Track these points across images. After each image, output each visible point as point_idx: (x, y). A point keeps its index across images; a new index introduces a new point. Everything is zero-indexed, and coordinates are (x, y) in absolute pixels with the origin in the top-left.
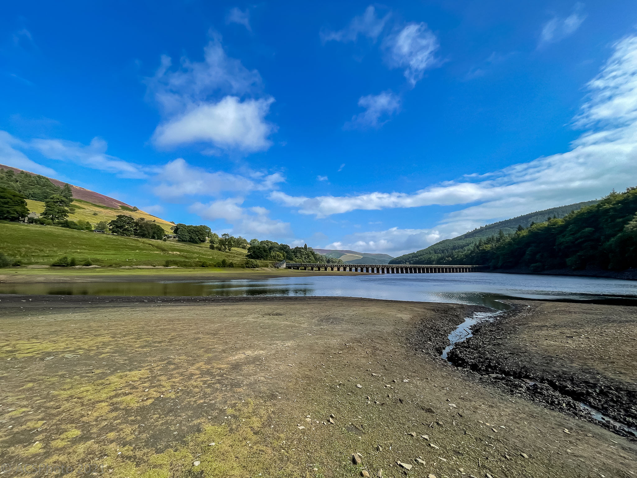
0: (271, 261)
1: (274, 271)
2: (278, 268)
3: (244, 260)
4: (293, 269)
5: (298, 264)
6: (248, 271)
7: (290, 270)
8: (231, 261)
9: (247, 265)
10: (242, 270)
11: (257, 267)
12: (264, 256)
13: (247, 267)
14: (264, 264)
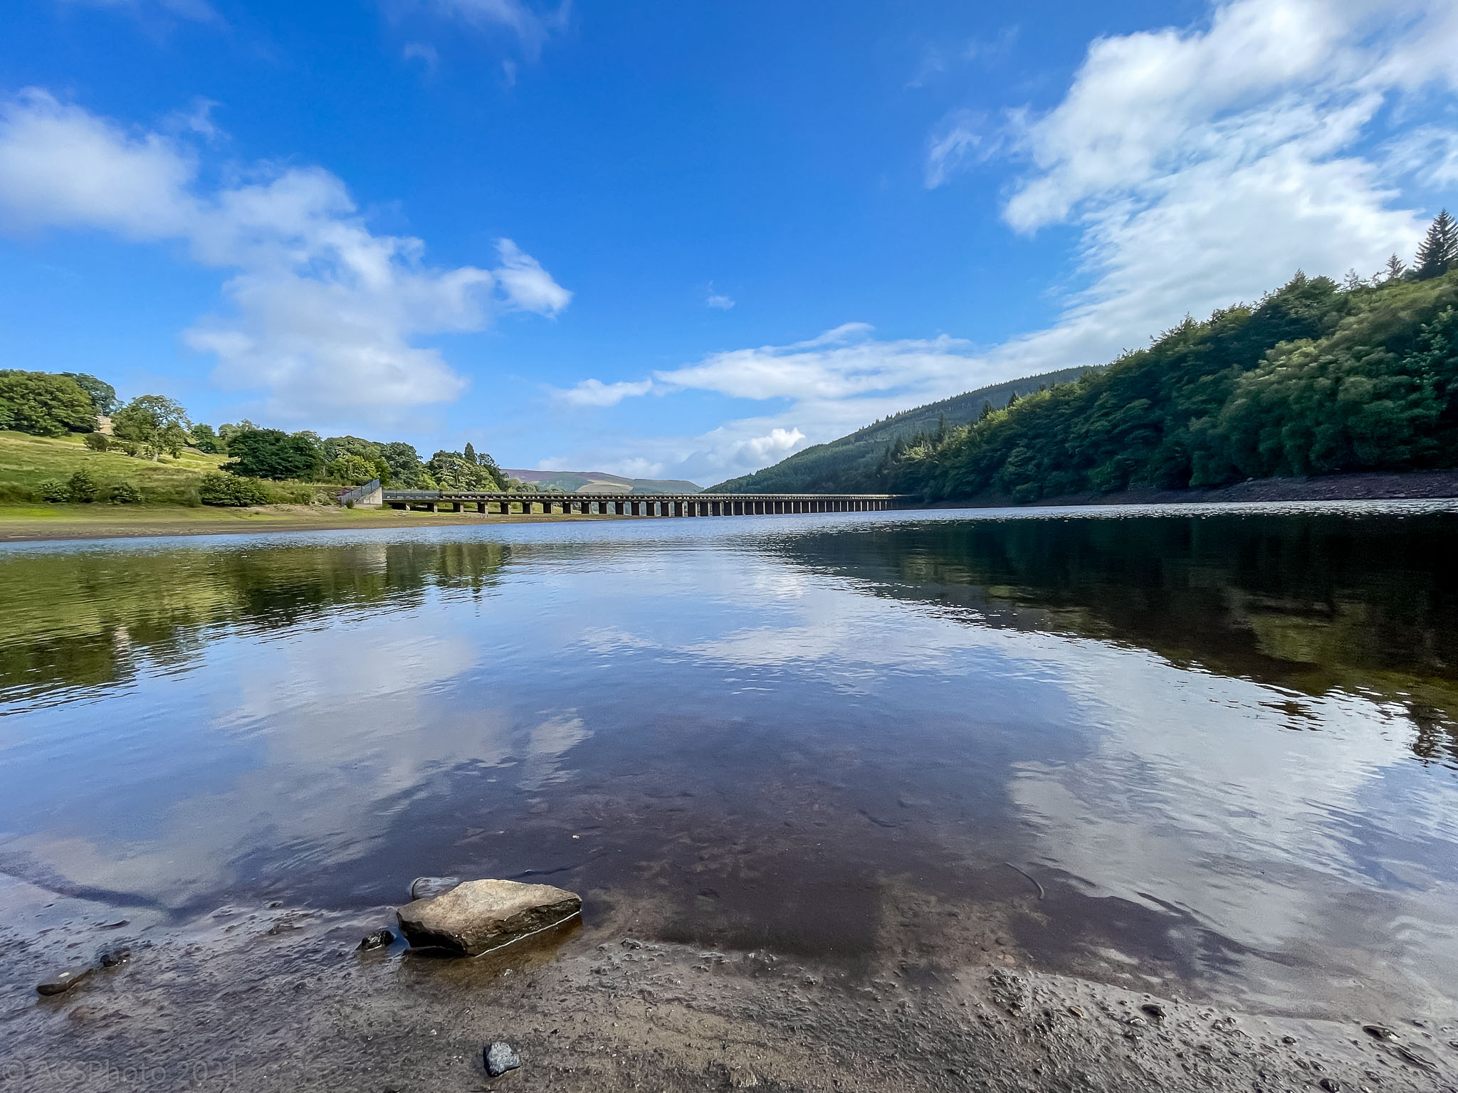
0: (324, 485)
1: (333, 513)
2: (349, 505)
4: (412, 508)
5: (429, 495)
6: (206, 517)
7: (398, 513)
9: (207, 496)
10: (182, 515)
11: (259, 502)
12: (297, 467)
13: (206, 502)
14: (292, 493)
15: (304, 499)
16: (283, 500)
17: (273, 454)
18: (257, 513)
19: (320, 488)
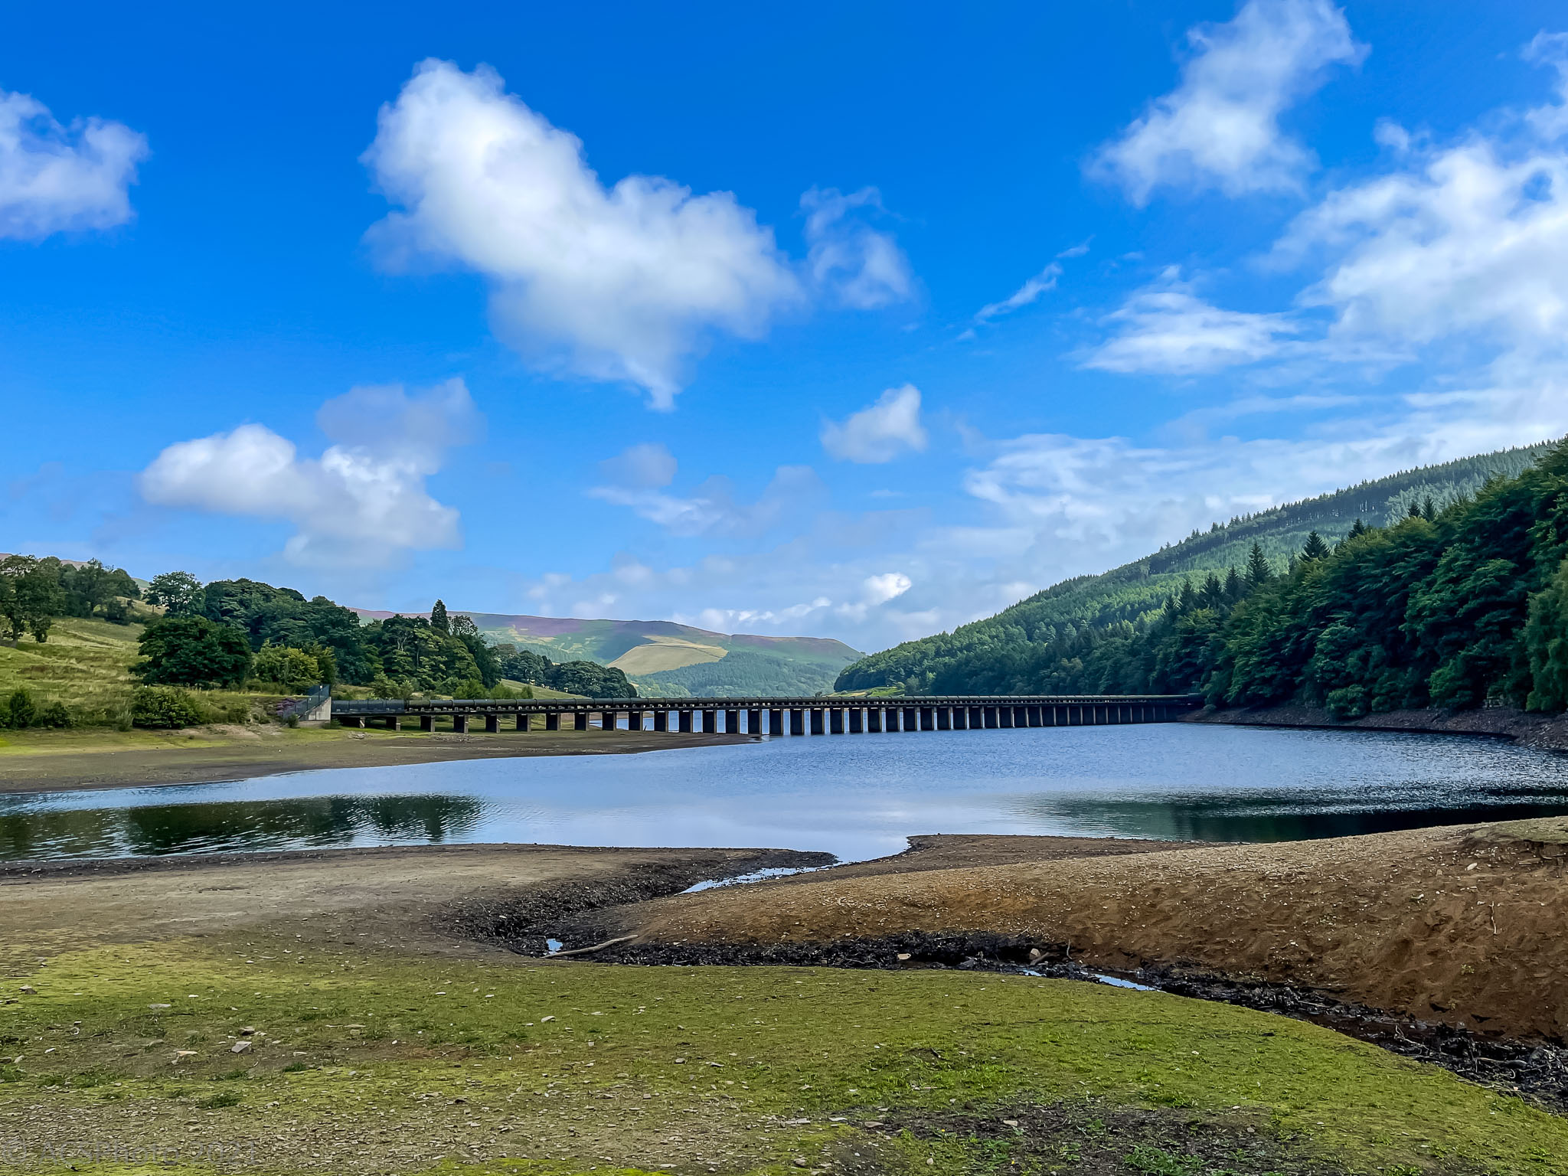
0: (258, 694)
1: (273, 738)
2: (292, 723)
3: (123, 694)
4: (368, 725)
5: (391, 706)
6: (141, 744)
7: (350, 733)
8: (53, 698)
9: (141, 716)
10: (116, 742)
11: (192, 723)
12: (225, 669)
13: (138, 725)
14: (224, 708)
15: (237, 717)
16: (218, 720)
17: (200, 653)
18: (191, 738)
19: (255, 698)
